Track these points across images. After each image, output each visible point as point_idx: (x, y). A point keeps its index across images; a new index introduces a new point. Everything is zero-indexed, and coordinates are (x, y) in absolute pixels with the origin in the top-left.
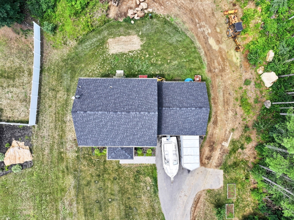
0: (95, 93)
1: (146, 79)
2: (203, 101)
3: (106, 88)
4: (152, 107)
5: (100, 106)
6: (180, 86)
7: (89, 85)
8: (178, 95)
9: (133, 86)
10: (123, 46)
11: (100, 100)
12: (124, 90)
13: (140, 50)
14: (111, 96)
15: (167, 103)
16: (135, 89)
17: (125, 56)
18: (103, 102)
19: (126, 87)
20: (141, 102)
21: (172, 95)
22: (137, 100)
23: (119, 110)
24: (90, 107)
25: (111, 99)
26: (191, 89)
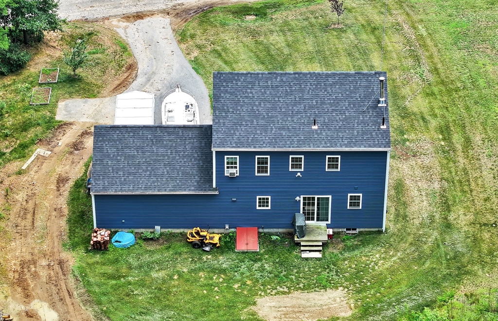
0: (346, 112)
1: (239, 147)
2: (107, 143)
3: (325, 126)
4: (224, 84)
5: (331, 85)
6: (154, 182)
7: (364, 133)
8: (162, 158)
9: (266, 131)
10: (308, 304)
11: (334, 98)
12: (286, 121)
13: (257, 295)
14: (311, 107)
15: (190, 138)
16: (262, 122)
17: (301, 285)
18: (326, 93)
19: (283, 129)
20: (247, 95)
21: (177, 158)
22: (256, 97)
23: (291, 76)
24: (351, 82)
25: (312, 99)
26: (130, 174)
